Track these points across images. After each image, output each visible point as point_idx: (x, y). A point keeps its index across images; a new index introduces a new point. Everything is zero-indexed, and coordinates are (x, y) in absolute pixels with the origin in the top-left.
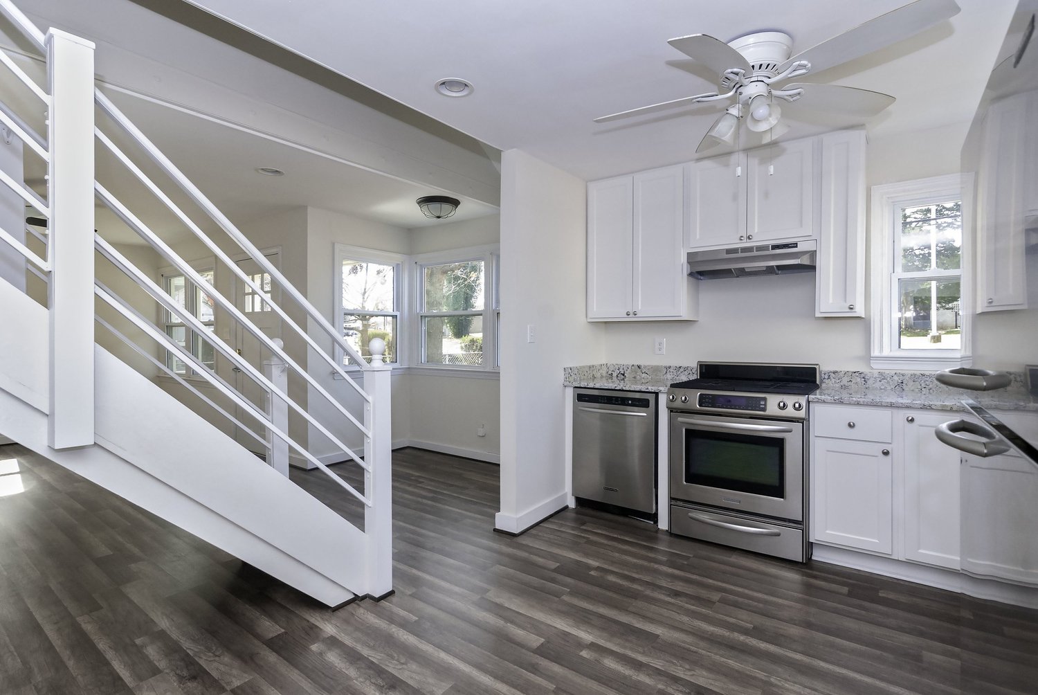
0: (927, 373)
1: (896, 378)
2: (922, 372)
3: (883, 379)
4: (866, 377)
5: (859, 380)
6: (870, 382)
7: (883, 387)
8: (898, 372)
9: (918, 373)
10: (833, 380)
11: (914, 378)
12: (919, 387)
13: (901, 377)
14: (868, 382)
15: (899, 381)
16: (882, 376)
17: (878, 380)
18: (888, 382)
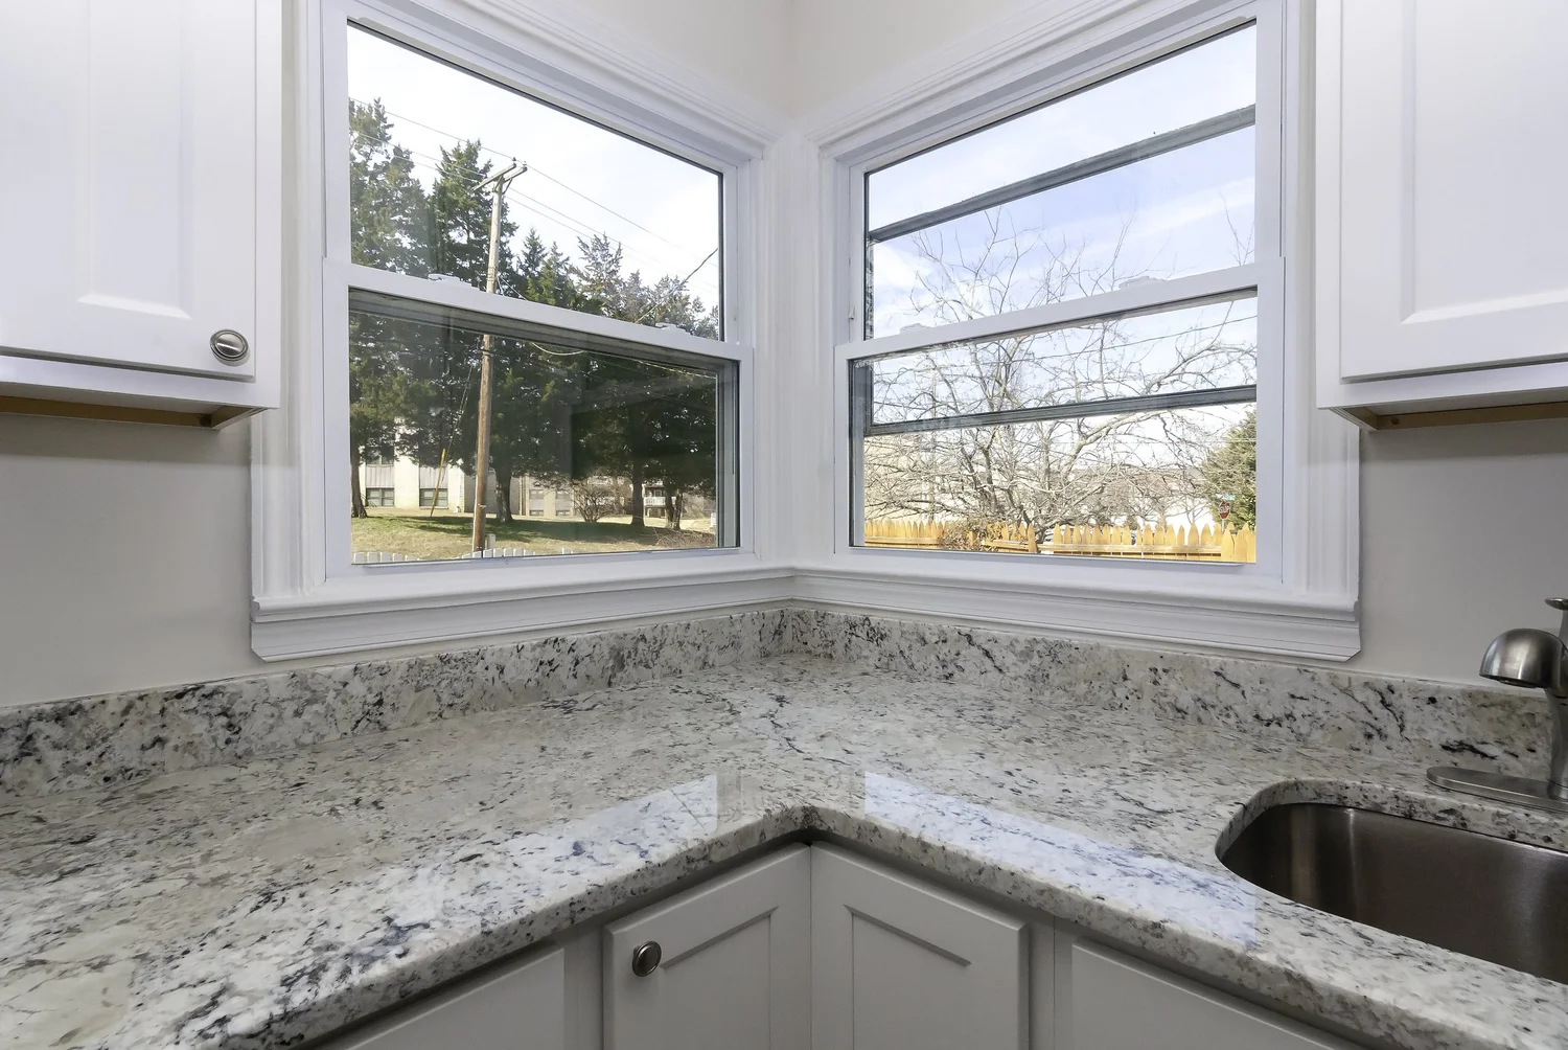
0: (456, 651)
1: (357, 688)
2: (444, 651)
3: (309, 702)
4: (237, 708)
5: (200, 726)
6: (253, 728)
7: (308, 738)
8: (364, 660)
9: (429, 655)
10: (55, 760)
11: (420, 675)
12: (435, 707)
13: (377, 682)
14: (247, 729)
15: (371, 699)
16: (307, 693)
17: (289, 712)
18: (330, 713)
